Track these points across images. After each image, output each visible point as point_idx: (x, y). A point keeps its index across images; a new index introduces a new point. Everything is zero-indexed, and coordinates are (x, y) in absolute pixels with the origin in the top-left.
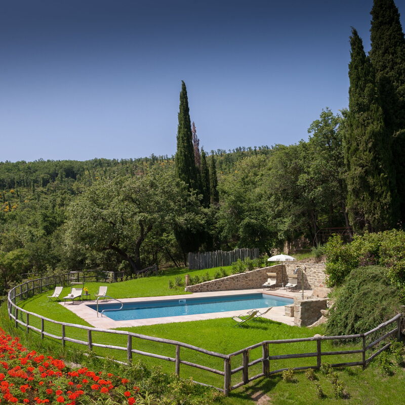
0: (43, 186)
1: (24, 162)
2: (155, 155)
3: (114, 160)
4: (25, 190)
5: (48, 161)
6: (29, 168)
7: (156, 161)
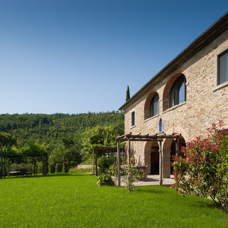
0: (32, 128)
1: (17, 115)
2: (90, 112)
3: (67, 114)
4: (22, 130)
5: (32, 114)
6: (22, 118)
7: (91, 116)
